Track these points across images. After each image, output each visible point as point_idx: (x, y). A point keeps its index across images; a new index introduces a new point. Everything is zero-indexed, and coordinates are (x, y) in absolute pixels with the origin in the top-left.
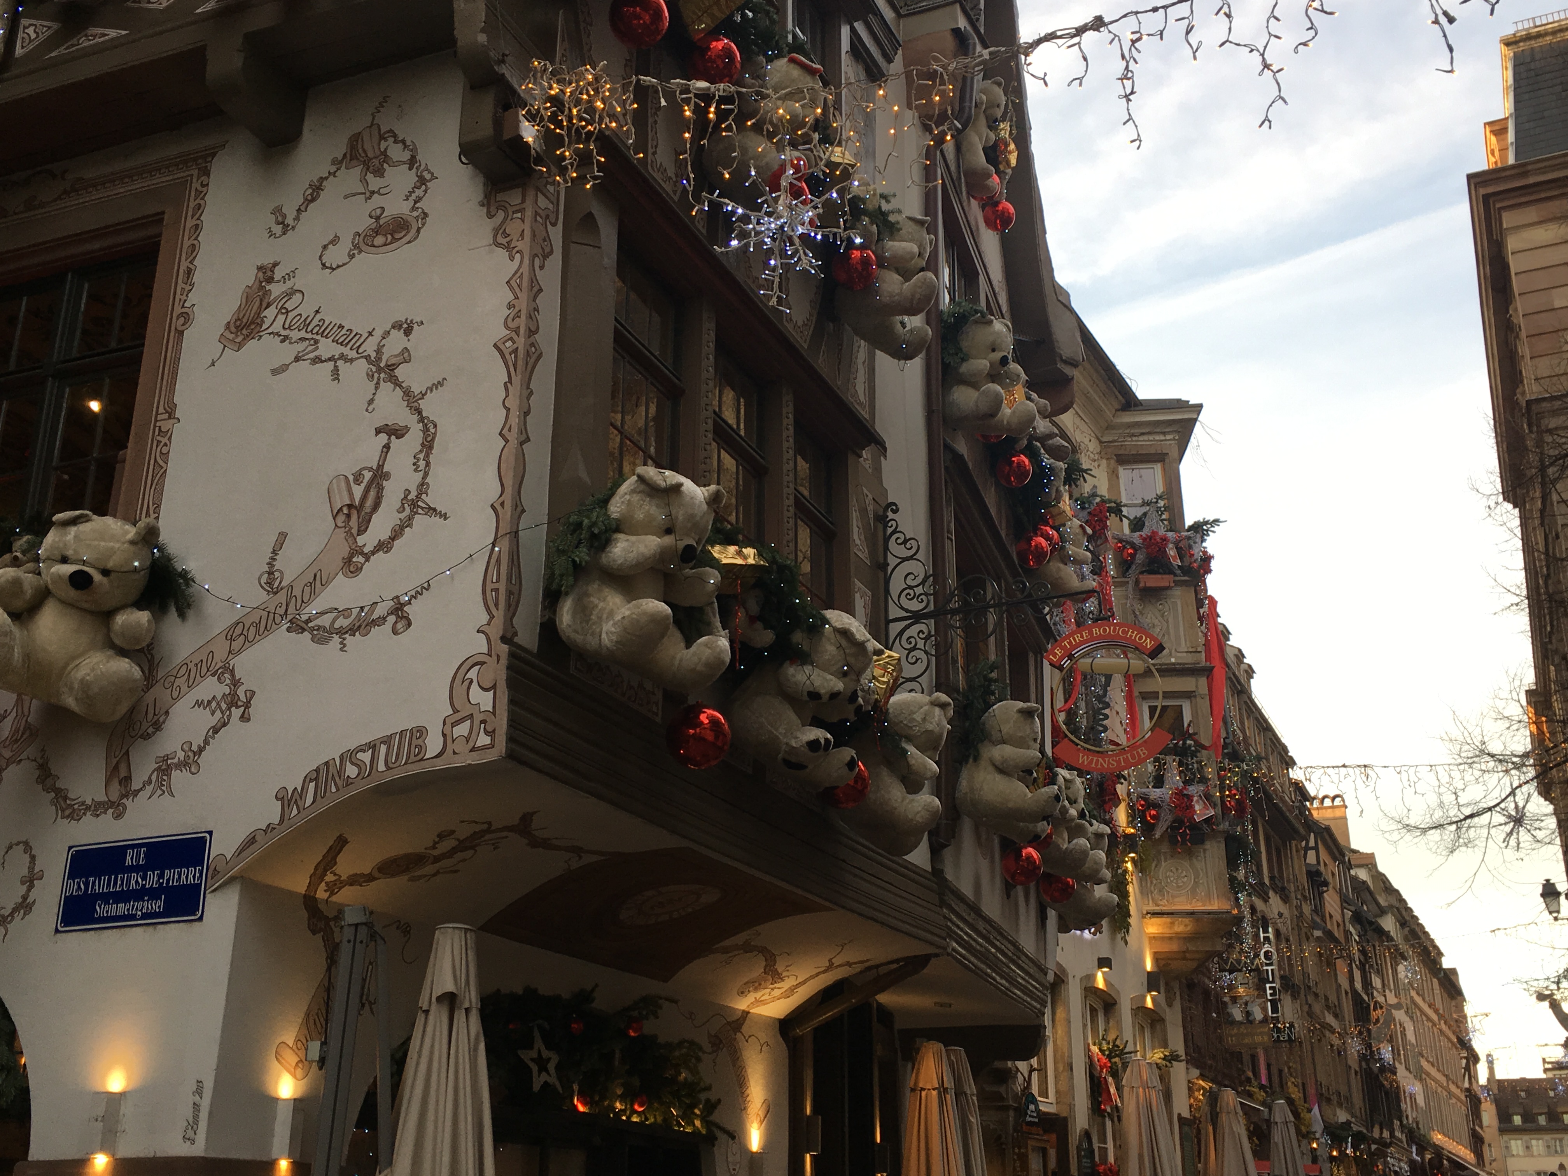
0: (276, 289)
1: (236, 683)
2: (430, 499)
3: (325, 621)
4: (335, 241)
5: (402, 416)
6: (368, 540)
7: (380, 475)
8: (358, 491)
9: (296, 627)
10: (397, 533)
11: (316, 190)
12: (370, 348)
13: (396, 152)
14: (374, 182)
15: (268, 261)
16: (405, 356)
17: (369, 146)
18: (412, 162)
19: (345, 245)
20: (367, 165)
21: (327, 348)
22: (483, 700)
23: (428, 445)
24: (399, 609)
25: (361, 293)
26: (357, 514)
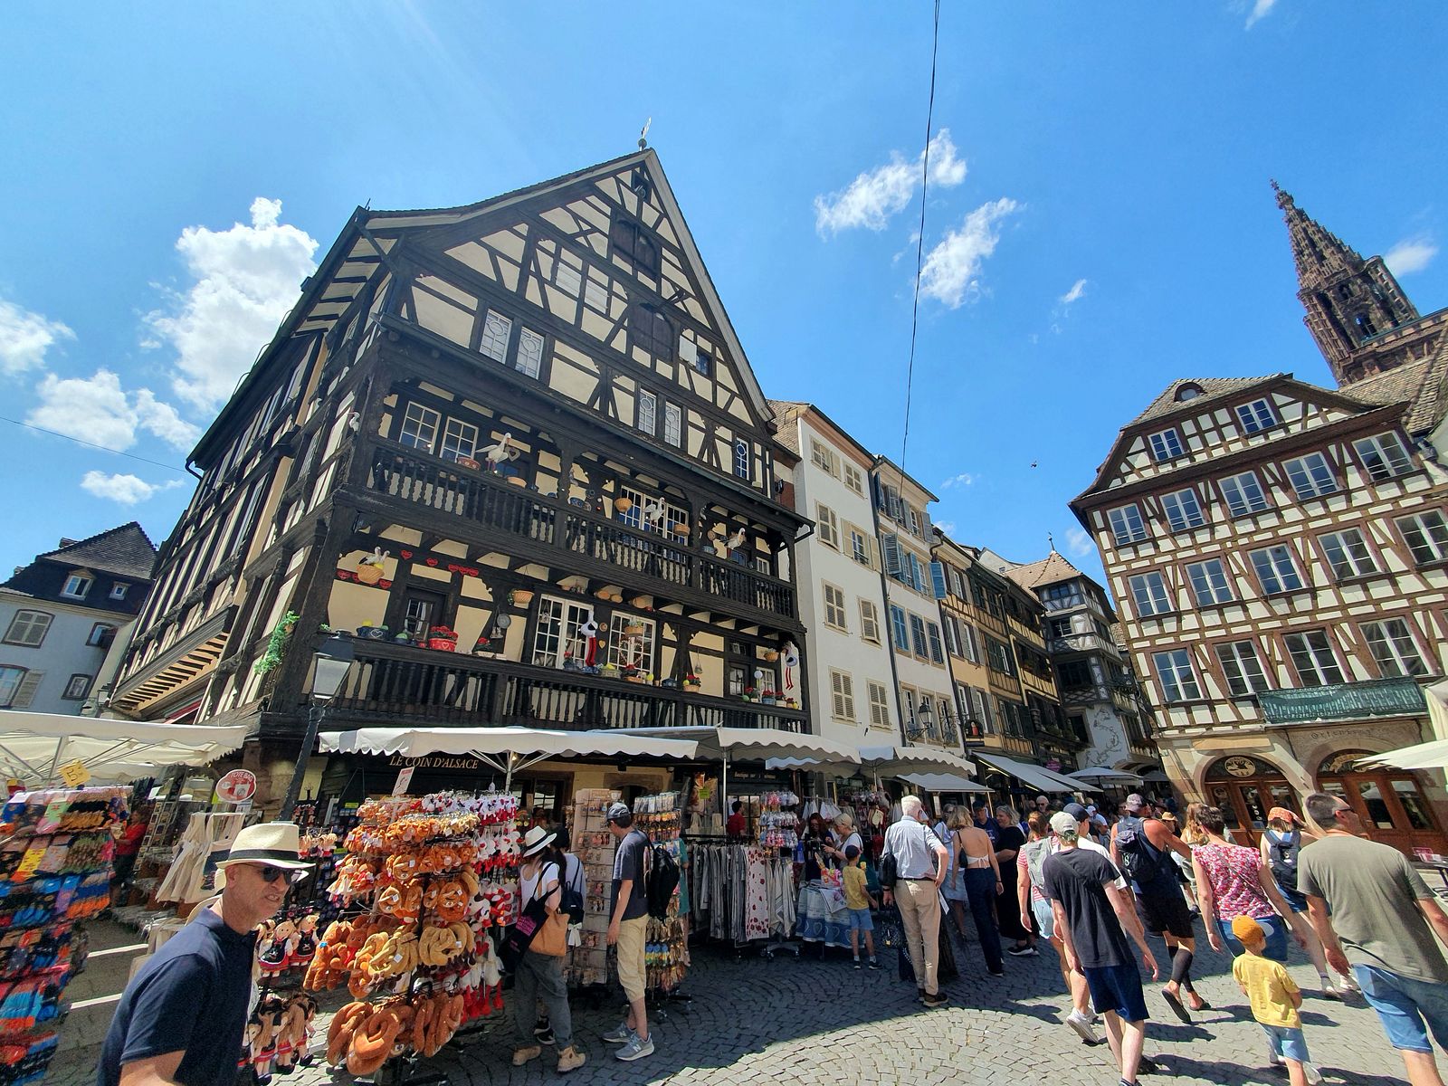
3: (1113, 750)
5: (1114, 734)
12: (1109, 728)
16: (1112, 729)
18: (1107, 713)
20: (1102, 712)
21: (1105, 728)
25: (1106, 723)
26: (1113, 742)
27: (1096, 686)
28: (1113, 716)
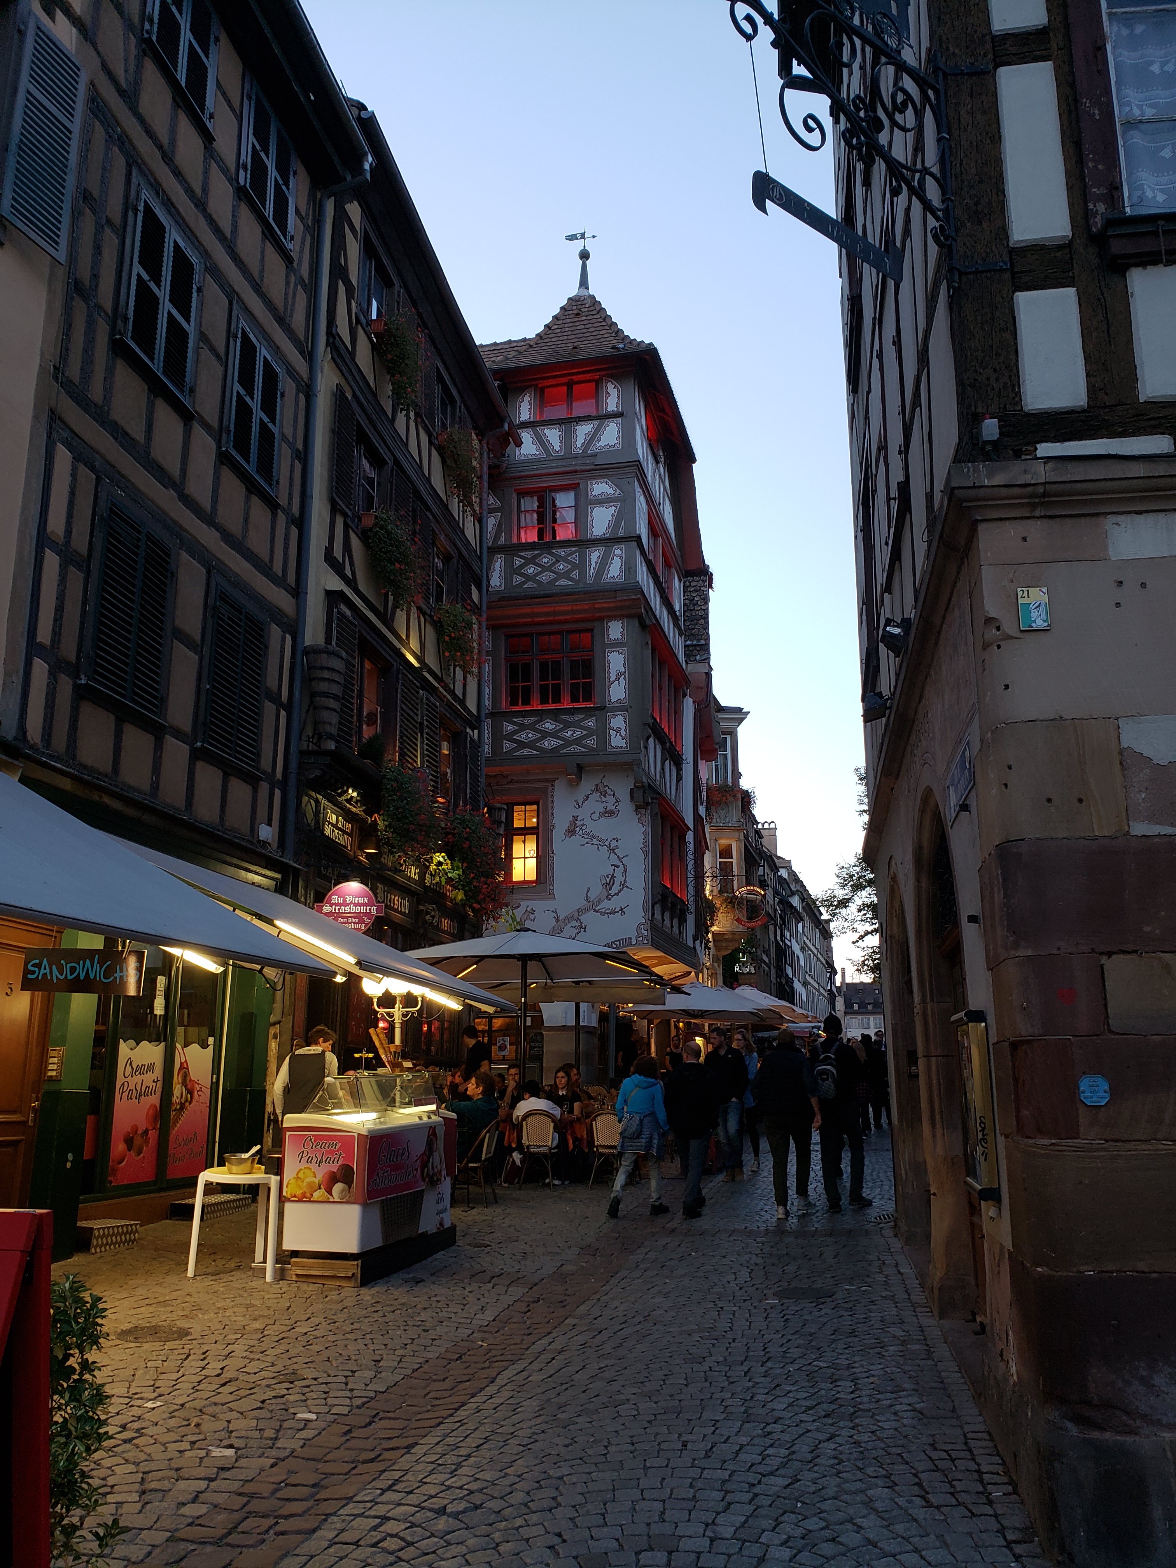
0: (579, 823)
1: (581, 923)
2: (627, 884)
3: (603, 910)
4: (594, 813)
5: (618, 863)
6: (612, 892)
7: (613, 877)
8: (608, 880)
9: (595, 911)
10: (619, 892)
11: (587, 797)
12: (607, 843)
13: (609, 791)
14: (604, 799)
15: (575, 815)
16: (617, 846)
17: (601, 787)
18: (614, 795)
19: (597, 814)
20: (601, 793)
21: (595, 841)
22: (646, 933)
23: (625, 871)
24: (622, 909)
25: (603, 828)
26: (608, 885)
27: (602, 710)
28: (626, 807)
